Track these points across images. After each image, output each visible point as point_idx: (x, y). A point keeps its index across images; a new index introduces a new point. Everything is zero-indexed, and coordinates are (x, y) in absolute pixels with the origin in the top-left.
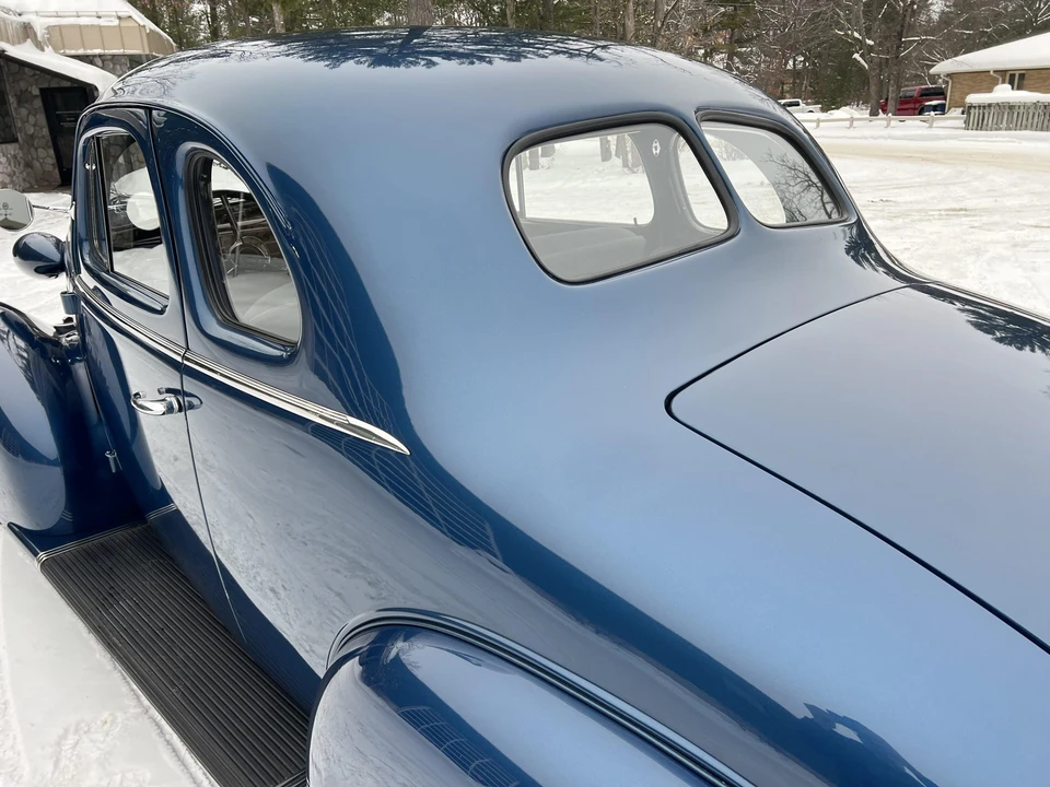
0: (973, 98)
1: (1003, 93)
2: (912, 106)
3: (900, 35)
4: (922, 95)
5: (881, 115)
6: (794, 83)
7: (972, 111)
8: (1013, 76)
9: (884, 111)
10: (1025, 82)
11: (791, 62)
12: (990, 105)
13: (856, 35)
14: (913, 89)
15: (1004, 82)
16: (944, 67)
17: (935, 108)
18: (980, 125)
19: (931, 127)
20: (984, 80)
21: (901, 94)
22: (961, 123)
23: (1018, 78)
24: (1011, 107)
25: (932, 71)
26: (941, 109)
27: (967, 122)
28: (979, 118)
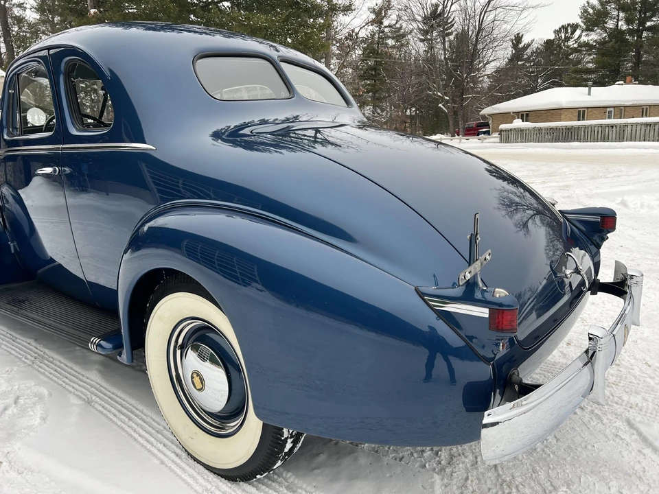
0: (502, 127)
1: (518, 123)
2: (473, 132)
3: (462, 94)
4: (478, 126)
5: (457, 137)
6: (411, 122)
7: (502, 133)
8: (522, 115)
9: (458, 135)
10: (529, 118)
11: (408, 111)
12: (511, 130)
13: (439, 94)
14: (472, 123)
15: (518, 118)
16: (487, 111)
17: (485, 133)
18: (507, 140)
19: (482, 142)
20: (508, 117)
21: (466, 126)
22: (498, 140)
23: (525, 116)
24: (522, 130)
25: (481, 113)
26: (488, 133)
27: (501, 139)
28: (507, 136)
